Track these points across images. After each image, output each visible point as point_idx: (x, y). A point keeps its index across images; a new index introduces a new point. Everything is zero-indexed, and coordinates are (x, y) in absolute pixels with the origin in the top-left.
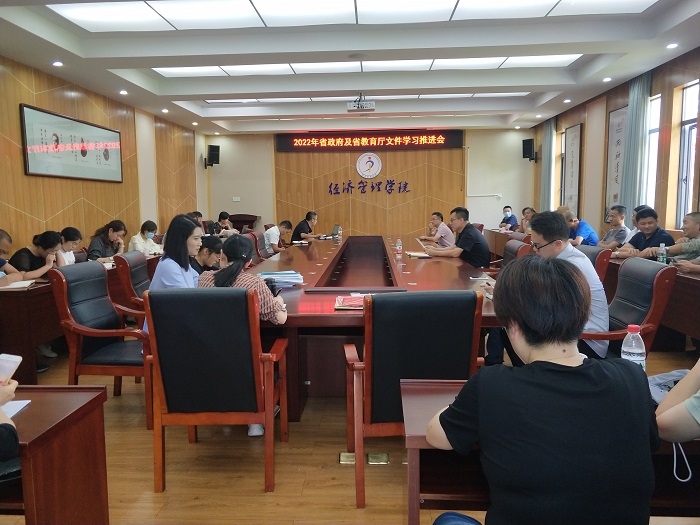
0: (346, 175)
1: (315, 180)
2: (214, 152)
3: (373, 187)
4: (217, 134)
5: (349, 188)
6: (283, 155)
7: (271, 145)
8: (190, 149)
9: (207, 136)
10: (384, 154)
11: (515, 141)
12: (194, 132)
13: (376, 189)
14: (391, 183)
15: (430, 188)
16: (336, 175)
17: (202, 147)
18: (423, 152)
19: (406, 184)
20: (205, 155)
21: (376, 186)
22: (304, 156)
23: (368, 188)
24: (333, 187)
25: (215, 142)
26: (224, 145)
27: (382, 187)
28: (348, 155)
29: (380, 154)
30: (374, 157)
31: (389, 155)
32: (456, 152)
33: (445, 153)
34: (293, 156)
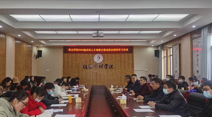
0: (90, 62)
1: (78, 63)
2: (40, 53)
3: (100, 67)
4: (41, 46)
6: (66, 55)
7: (61, 51)
8: (31, 51)
9: (37, 47)
10: (104, 54)
11: (151, 51)
12: (32, 45)
13: (101, 67)
14: (107, 65)
15: (121, 67)
16: (86, 62)
17: (35, 51)
18: (118, 54)
19: (112, 65)
20: (36, 54)
21: (101, 66)
22: (74, 55)
24: (85, 66)
25: (40, 49)
26: (44, 50)
27: (103, 66)
28: (91, 55)
29: (102, 54)
30: (100, 56)
32: (130, 54)
33: (126, 55)
34: (70, 55)
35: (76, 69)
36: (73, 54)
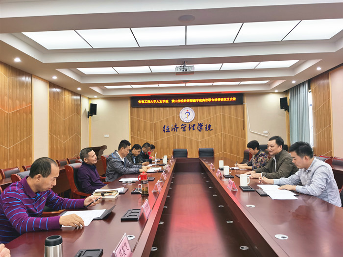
0: (174, 121)
1: (155, 124)
2: (93, 109)
3: (190, 128)
4: (96, 97)
5: (175, 128)
6: (135, 110)
7: (127, 105)
8: (78, 106)
9: (89, 99)
10: (196, 108)
11: (273, 100)
12: (80, 96)
13: (192, 129)
14: (201, 125)
16: (167, 121)
17: (85, 105)
18: (220, 107)
19: (210, 126)
20: (88, 110)
21: (192, 127)
23: (187, 128)
24: (165, 128)
25: (94, 102)
26: (101, 105)
27: (196, 127)
28: (174, 109)
29: (194, 108)
30: (190, 110)
31: (199, 108)
32: (239, 107)
33: (233, 107)
34: (142, 110)
35: (151, 132)
36: (146, 109)
